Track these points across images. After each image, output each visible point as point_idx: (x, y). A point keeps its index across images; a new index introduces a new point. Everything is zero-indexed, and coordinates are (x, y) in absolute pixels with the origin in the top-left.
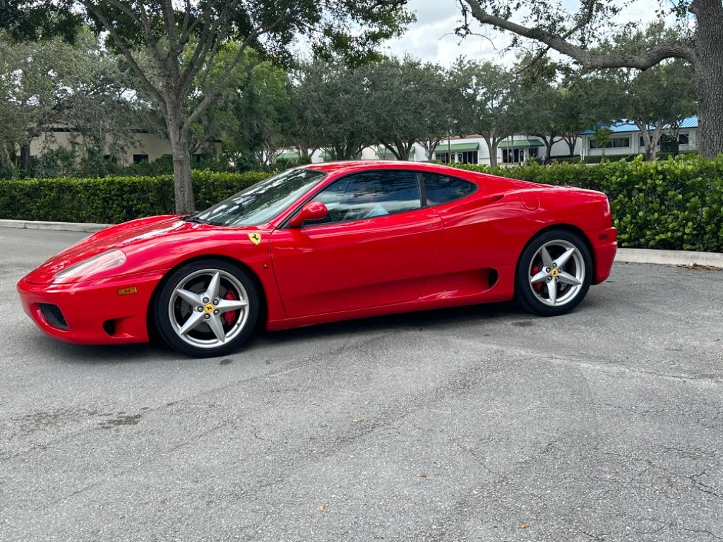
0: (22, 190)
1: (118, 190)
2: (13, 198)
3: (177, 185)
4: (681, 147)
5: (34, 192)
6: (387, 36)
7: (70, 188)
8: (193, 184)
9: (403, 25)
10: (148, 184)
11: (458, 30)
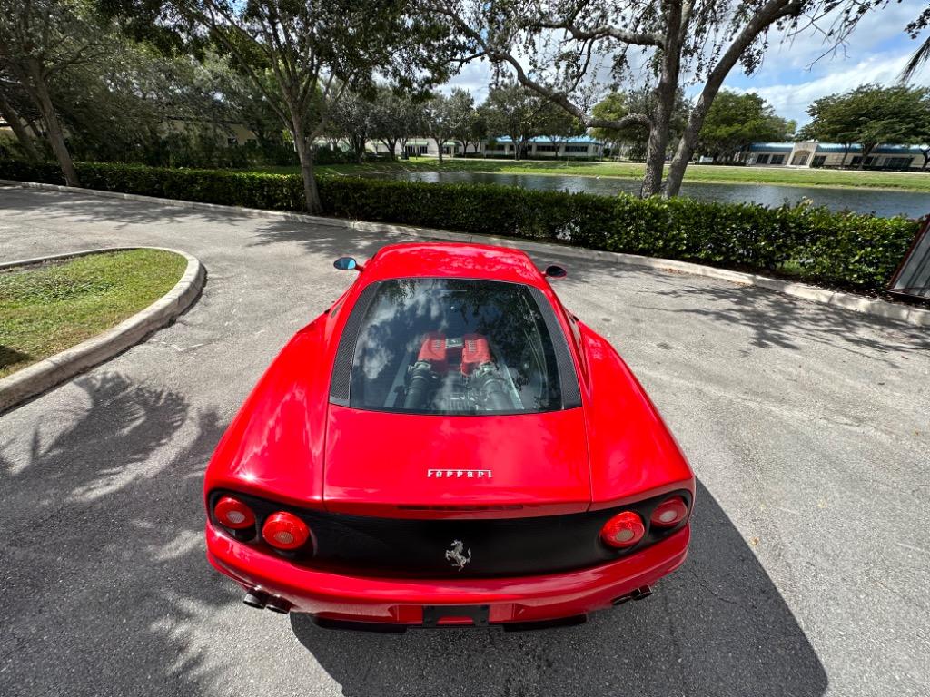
0: (181, 177)
1: (259, 183)
2: (175, 182)
3: (306, 184)
4: (529, 153)
5: (192, 180)
6: (438, 82)
7: (220, 179)
8: (318, 185)
9: (451, 75)
10: (282, 180)
11: (491, 85)
